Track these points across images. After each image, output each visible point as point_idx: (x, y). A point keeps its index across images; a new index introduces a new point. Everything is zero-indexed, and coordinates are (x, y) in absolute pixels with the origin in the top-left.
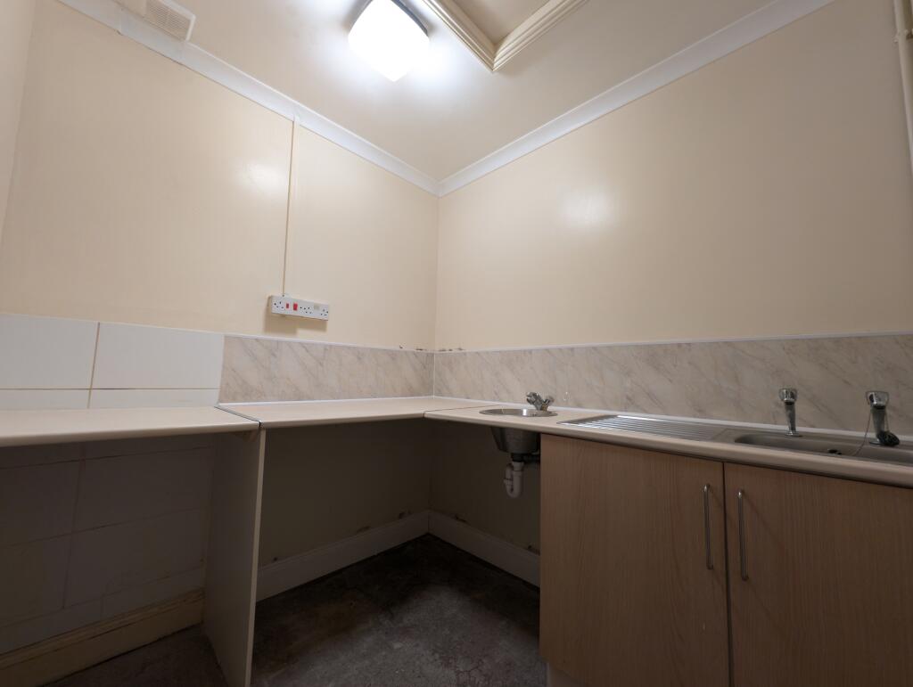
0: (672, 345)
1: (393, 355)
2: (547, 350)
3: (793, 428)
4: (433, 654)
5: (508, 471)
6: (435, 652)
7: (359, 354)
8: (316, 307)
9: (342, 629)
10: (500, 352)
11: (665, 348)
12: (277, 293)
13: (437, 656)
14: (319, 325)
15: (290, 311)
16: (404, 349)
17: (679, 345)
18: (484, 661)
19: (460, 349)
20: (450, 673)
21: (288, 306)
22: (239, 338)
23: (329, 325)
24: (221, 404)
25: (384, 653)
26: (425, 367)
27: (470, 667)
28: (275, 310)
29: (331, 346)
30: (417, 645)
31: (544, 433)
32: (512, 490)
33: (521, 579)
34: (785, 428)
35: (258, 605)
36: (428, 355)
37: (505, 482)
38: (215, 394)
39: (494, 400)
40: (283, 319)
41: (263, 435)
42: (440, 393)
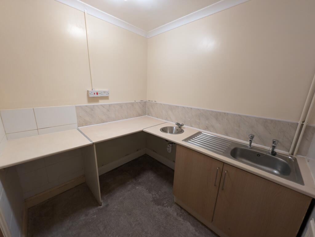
0: (223, 113)
1: (132, 104)
2: (184, 107)
3: (251, 143)
4: (146, 190)
5: (168, 146)
6: (147, 189)
7: (121, 105)
8: (104, 92)
9: (123, 183)
10: (168, 105)
11: (220, 113)
12: (90, 90)
13: (147, 190)
14: (106, 98)
15: (96, 95)
16: (137, 101)
17: (225, 113)
18: (159, 192)
19: (155, 102)
20: (151, 195)
21: (94, 94)
22: (80, 106)
23: (110, 98)
24: (79, 128)
25: (134, 190)
26: (143, 107)
27: (156, 193)
28: (90, 96)
29: (111, 104)
30: (142, 188)
31: (178, 144)
32: (169, 151)
33: (171, 169)
34: (248, 143)
35: (100, 177)
36: (144, 102)
37: (167, 148)
38: (76, 125)
39: (166, 120)
40: (94, 98)
41: (94, 146)
42: (148, 115)
